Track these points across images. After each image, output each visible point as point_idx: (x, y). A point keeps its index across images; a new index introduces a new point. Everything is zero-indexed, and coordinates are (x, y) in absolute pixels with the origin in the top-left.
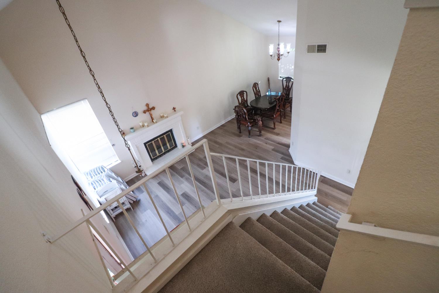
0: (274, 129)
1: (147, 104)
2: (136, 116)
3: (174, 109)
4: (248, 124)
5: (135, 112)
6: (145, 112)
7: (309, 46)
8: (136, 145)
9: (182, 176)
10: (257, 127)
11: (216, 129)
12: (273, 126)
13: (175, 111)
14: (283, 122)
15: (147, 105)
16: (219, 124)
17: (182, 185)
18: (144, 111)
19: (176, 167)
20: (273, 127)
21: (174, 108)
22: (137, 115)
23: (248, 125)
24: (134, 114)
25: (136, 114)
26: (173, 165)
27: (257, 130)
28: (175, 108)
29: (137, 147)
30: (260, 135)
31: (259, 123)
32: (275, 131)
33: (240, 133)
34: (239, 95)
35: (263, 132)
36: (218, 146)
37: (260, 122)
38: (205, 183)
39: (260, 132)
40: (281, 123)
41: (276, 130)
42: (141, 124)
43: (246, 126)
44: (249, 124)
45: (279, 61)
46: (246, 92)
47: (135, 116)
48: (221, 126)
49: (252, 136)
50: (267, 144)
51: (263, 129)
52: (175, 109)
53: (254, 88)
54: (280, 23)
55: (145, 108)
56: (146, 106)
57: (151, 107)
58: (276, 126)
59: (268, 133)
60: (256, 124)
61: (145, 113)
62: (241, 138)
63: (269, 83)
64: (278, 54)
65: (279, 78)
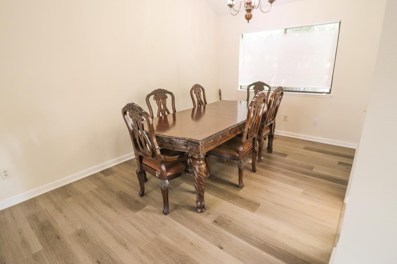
0: (239, 186)
4: (161, 169)
10: (191, 181)
11: (83, 179)
12: (235, 179)
14: (257, 168)
20: (238, 183)
23: (162, 171)
27: (192, 188)
30: (201, 208)
31: (197, 167)
32: (241, 193)
33: (142, 194)
35: (208, 196)
37: (200, 165)
39: (201, 198)
40: (254, 170)
41: (244, 189)
43: (155, 176)
44: (163, 168)
45: (250, 21)
46: (171, 94)
48: (102, 172)
49: (176, 207)
50: (221, 248)
51: (210, 187)
53: (194, 95)
58: (244, 180)
59: (224, 199)
60: (186, 171)
62: (138, 213)
63: (220, 99)
64: (247, 4)
65: (239, 89)
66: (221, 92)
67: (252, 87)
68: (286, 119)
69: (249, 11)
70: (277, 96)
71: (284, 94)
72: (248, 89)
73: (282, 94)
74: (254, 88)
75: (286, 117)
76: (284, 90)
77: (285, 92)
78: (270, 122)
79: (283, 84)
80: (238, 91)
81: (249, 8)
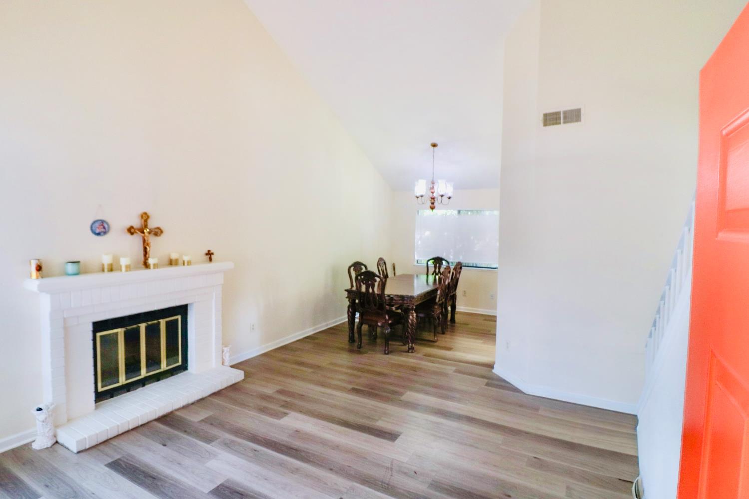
1: (145, 213)
2: (99, 234)
3: (209, 254)
5: (103, 222)
6: (131, 230)
7: (545, 115)
8: (65, 319)
9: (209, 439)
13: (210, 260)
15: (145, 217)
16: (300, 333)
17: (212, 464)
18: (132, 227)
19: (181, 417)
21: (209, 251)
22: (105, 233)
23: (386, 319)
24: (97, 224)
25: (104, 228)
26: (172, 412)
28: (213, 254)
29: (66, 329)
30: (411, 349)
34: (352, 268)
36: (310, 370)
37: (413, 314)
38: (296, 450)
41: (439, 342)
42: (107, 260)
44: (387, 317)
45: (434, 210)
46: (365, 266)
47: (98, 231)
49: (392, 352)
50: (434, 363)
52: (212, 256)
54: (435, 148)
55: (137, 223)
56: (142, 217)
57: (152, 224)
59: (425, 347)
61: (132, 233)
62: (365, 355)
63: (395, 274)
64: (432, 198)
65: (416, 264)
66: (396, 267)
67: (431, 263)
68: (465, 294)
69: (433, 203)
70: (458, 269)
71: (462, 270)
72: (427, 264)
73: (461, 268)
74: (434, 263)
75: (465, 292)
76: (463, 265)
77: (463, 268)
78: (453, 293)
79: (461, 259)
80: (414, 266)
81: (433, 201)
